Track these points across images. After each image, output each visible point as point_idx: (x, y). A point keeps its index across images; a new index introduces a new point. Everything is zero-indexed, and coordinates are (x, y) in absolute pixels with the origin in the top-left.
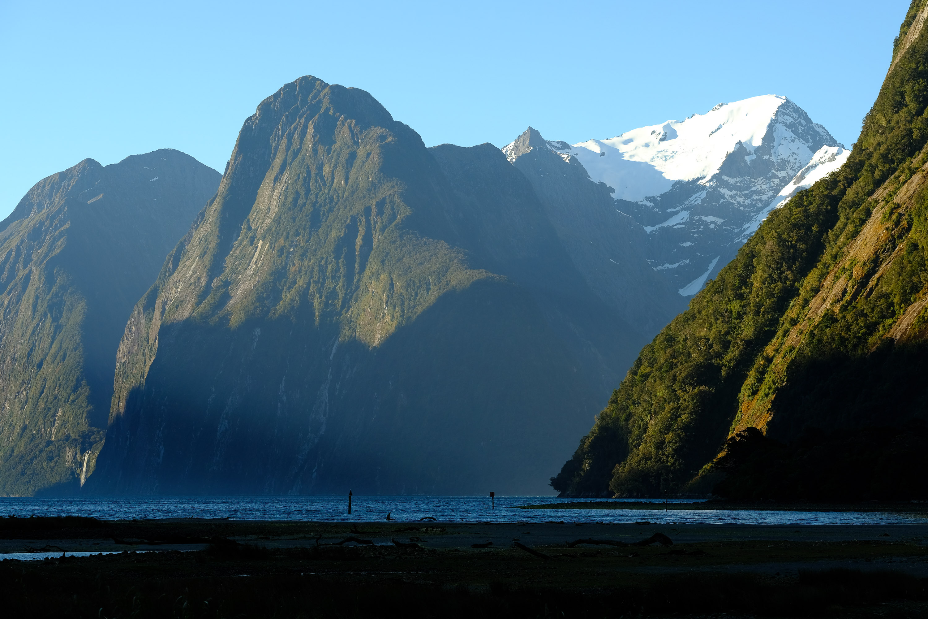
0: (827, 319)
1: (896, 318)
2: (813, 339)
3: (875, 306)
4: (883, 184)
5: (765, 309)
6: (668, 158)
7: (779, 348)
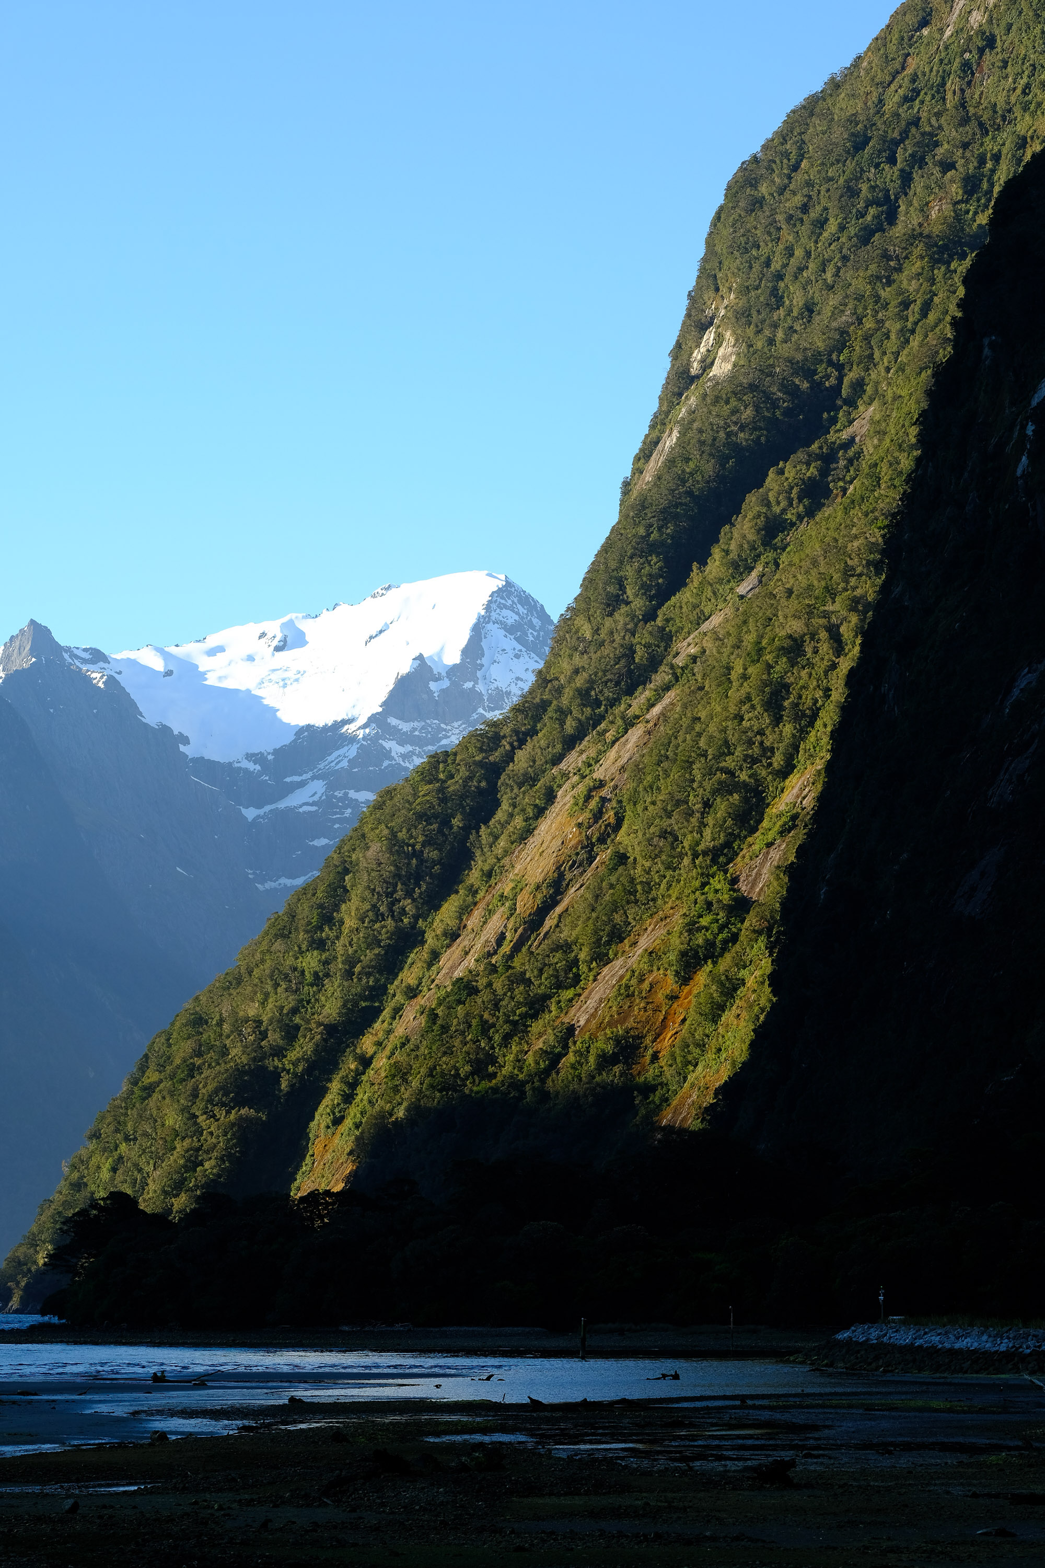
0: (459, 987)
1: (580, 988)
2: (435, 1023)
3: (545, 965)
4: (580, 744)
5: (363, 968)
6: (289, 682)
7: (384, 1040)
